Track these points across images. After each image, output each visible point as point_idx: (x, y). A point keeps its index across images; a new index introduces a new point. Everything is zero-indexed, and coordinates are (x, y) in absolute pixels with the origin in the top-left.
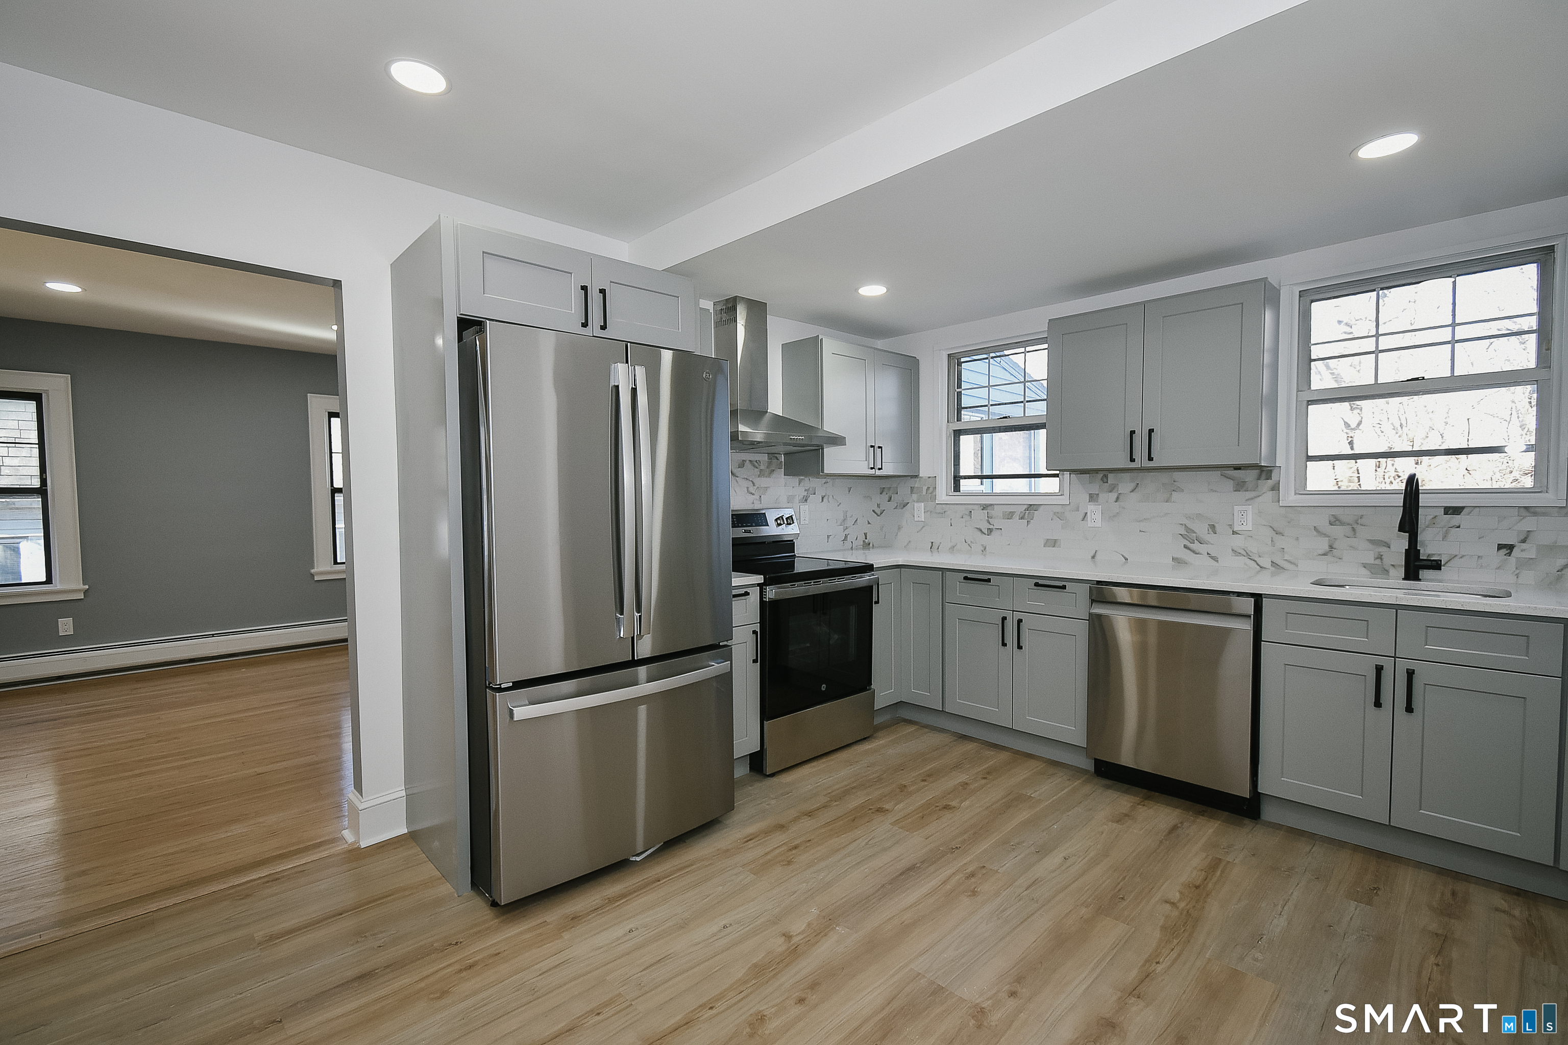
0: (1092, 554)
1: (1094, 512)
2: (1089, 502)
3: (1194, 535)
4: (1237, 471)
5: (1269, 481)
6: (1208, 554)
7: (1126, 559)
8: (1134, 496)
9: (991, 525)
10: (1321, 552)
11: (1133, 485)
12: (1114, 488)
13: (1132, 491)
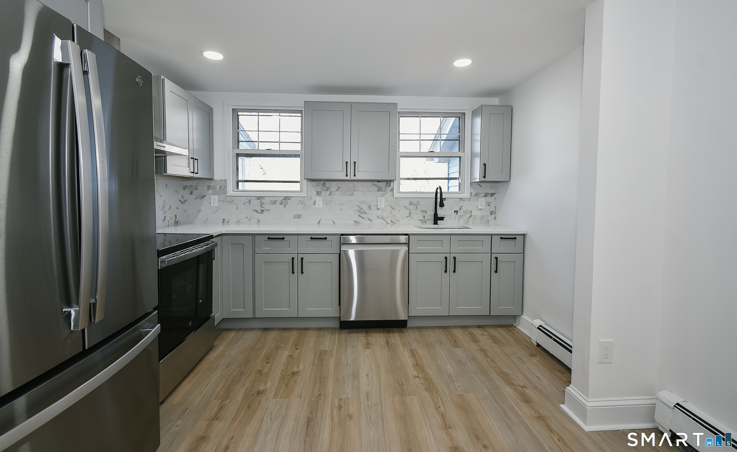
0: (318, 221)
1: (319, 201)
2: (317, 195)
3: (363, 210)
4: (379, 183)
5: (390, 187)
6: (368, 218)
7: (334, 223)
8: (337, 193)
9: (263, 208)
10: (407, 216)
11: (337, 188)
12: (328, 189)
13: (336, 191)
